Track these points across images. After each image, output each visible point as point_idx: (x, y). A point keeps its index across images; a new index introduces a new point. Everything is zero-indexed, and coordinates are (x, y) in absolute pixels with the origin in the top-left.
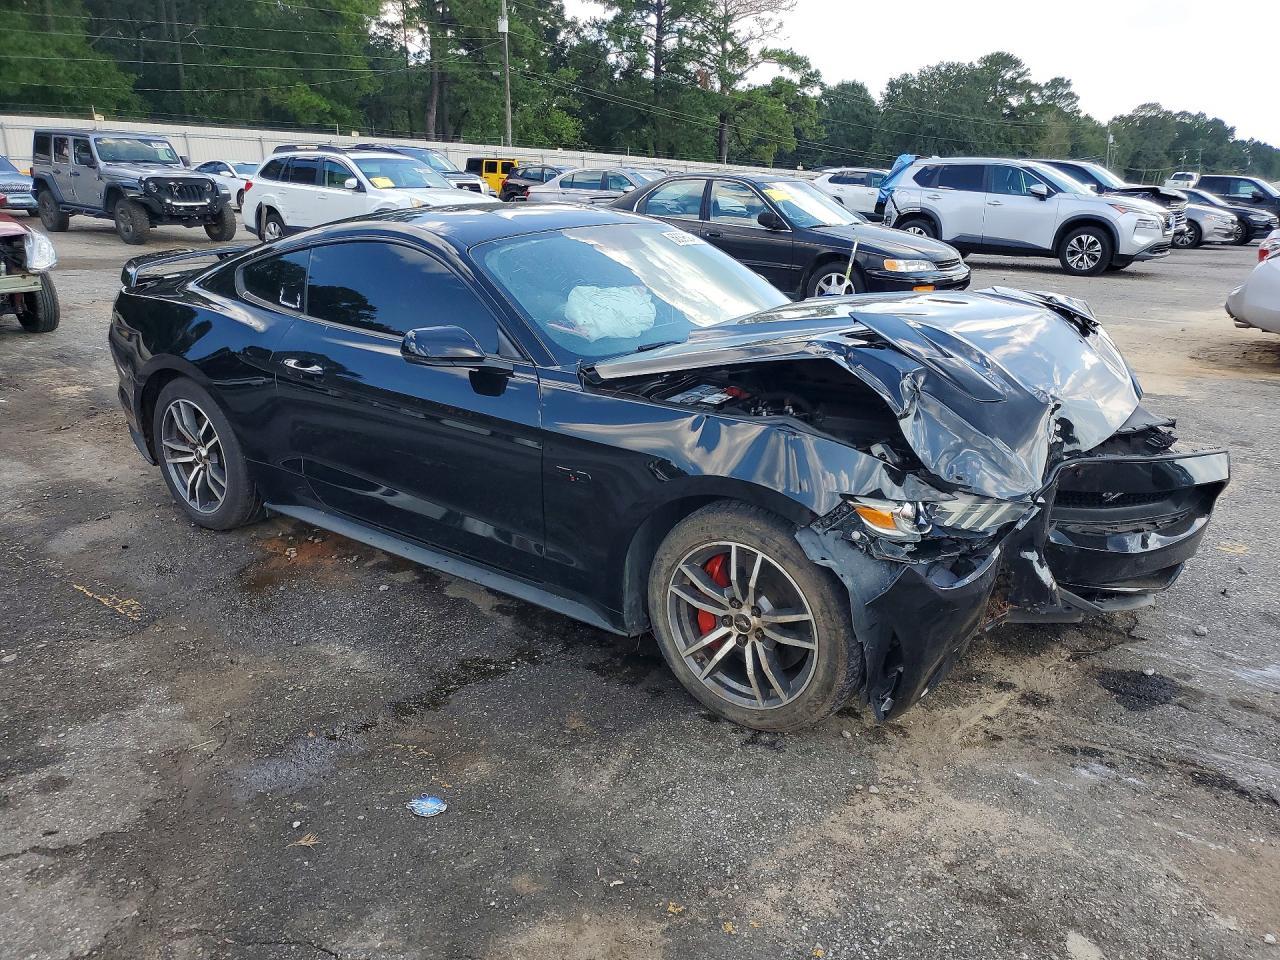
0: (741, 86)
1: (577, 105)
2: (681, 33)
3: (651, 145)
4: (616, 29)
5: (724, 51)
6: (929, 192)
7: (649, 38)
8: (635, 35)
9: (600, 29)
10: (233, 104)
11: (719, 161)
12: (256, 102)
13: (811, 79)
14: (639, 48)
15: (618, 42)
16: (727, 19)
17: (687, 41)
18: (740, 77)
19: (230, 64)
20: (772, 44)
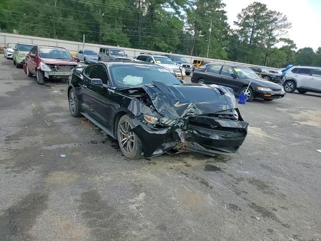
0: (272, 47)
1: (228, 50)
2: (258, 33)
3: (245, 60)
4: (241, 32)
5: (270, 37)
6: (295, 74)
7: (249, 34)
8: (246, 33)
9: (237, 32)
10: (148, 45)
11: (264, 65)
12: (153, 45)
13: (294, 46)
14: (246, 37)
15: (241, 35)
16: (272, 30)
17: (259, 35)
18: (273, 45)
19: (149, 37)
20: (283, 37)
